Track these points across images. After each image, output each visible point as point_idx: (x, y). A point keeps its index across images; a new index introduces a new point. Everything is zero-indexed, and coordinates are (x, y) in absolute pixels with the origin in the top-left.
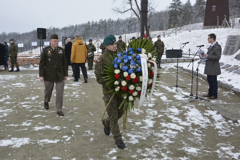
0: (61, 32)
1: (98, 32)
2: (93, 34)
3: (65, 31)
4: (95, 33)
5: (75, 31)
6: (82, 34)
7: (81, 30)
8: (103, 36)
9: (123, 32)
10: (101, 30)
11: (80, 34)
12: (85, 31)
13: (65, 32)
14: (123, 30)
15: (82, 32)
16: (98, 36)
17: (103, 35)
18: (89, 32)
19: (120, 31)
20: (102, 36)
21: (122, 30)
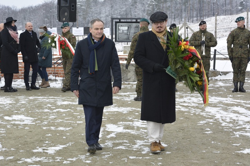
0: (103, 6)
1: (183, 7)
2: (173, 10)
3: (111, 4)
4: (177, 10)
5: (132, 5)
6: (148, 10)
7: (147, 4)
8: (194, 15)
9: (240, 8)
10: (191, 2)
11: (144, 11)
12: (156, 5)
13: (112, 7)
14: (241, 4)
15: (149, 7)
16: (184, 15)
17: (195, 13)
18: (163, 7)
19: (234, 5)
20: (193, 17)
21: (238, 3)
